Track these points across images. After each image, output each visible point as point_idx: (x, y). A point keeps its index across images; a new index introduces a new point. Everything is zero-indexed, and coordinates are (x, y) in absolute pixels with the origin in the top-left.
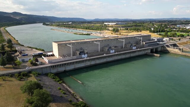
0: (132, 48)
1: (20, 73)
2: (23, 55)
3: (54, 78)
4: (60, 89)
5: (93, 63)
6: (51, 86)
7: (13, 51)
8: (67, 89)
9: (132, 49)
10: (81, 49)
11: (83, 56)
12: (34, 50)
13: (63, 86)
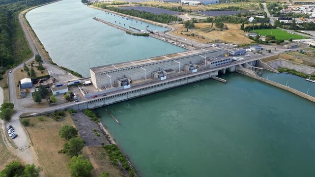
0: (192, 71)
1: (56, 111)
2: (58, 86)
3: (91, 116)
4: (95, 131)
5: (137, 94)
6: (87, 127)
7: (45, 77)
8: (102, 130)
9: (192, 73)
10: (124, 77)
11: (126, 87)
12: (70, 74)
13: (99, 126)
